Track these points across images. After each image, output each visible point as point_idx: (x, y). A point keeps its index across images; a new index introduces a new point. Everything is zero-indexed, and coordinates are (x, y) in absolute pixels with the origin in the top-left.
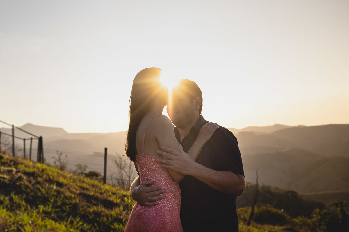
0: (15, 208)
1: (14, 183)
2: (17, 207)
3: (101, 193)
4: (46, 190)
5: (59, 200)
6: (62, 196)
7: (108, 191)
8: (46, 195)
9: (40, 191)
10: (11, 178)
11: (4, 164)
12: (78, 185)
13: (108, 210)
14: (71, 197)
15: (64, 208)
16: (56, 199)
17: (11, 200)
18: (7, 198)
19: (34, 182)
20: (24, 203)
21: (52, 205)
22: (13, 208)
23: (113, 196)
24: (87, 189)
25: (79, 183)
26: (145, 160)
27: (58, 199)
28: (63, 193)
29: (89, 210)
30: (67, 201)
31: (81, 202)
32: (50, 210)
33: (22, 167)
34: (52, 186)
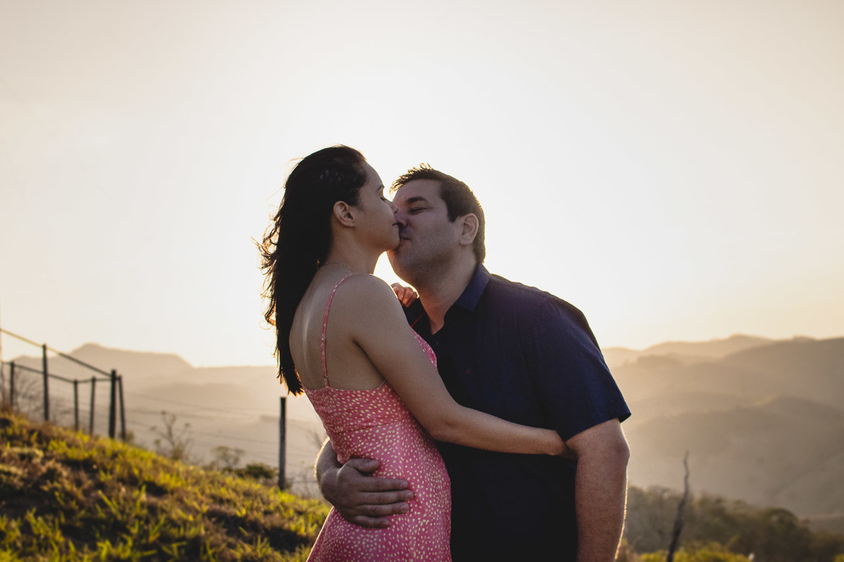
0: (34, 548)
1: (37, 485)
2: (40, 546)
3: (267, 513)
4: (119, 503)
5: (153, 528)
6: (162, 519)
7: (286, 508)
8: (119, 517)
9: (104, 505)
10: (29, 473)
11: (13, 440)
12: (208, 491)
13: (282, 553)
14: (185, 522)
15: (165, 549)
16: (146, 527)
17: (26, 528)
18: (14, 524)
19: (88, 483)
20: (59, 537)
21: (135, 541)
22: (29, 549)
23: (298, 520)
24: (228, 501)
25: (210, 485)
26: (335, 404)
27: (150, 526)
28: (163, 511)
29: (232, 555)
30: (174, 531)
31: (211, 534)
32: (128, 553)
33: (59, 448)
34: (136, 493)
